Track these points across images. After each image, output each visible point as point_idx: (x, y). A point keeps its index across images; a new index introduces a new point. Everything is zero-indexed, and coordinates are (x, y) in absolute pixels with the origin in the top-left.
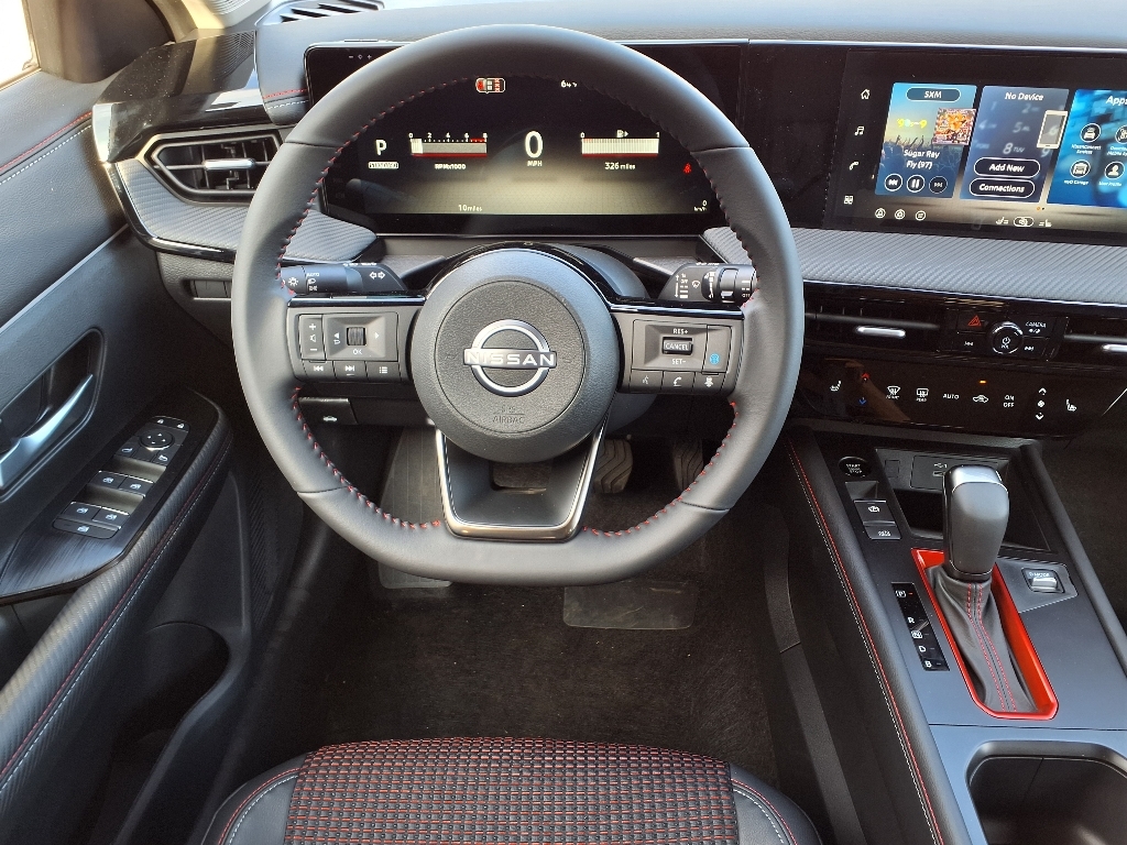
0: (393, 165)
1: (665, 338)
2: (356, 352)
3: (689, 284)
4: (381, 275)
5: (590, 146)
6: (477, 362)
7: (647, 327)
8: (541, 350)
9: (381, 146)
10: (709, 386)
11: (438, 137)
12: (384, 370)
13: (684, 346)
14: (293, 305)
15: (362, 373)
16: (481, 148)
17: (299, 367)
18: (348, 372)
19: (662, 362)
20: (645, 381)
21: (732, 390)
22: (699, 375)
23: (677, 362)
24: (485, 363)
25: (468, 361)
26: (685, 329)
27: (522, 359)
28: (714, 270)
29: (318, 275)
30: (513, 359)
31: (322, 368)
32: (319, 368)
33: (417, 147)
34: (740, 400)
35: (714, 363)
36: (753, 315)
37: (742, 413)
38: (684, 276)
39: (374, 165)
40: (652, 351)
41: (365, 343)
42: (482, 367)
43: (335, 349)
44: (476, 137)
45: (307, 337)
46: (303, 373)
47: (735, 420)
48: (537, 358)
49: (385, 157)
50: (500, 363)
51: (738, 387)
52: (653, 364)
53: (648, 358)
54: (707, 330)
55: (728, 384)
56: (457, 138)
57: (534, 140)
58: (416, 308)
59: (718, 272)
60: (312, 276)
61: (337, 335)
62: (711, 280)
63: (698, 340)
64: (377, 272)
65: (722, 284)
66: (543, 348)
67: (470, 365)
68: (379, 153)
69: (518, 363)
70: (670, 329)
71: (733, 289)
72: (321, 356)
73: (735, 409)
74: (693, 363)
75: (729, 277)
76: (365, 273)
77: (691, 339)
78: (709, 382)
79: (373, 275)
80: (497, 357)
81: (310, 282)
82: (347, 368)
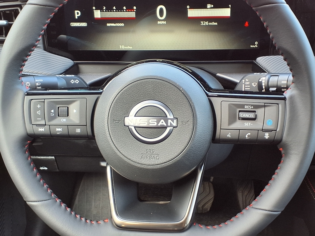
0: (84, 24)
1: (240, 111)
2: (63, 120)
3: (250, 84)
4: (77, 82)
5: (192, 13)
6: (132, 124)
7: (229, 105)
8: (169, 117)
9: (77, 14)
10: (267, 138)
11: (109, 9)
12: (78, 131)
13: (252, 115)
14: (28, 94)
15: (66, 132)
16: (132, 14)
17: (30, 129)
18: (58, 131)
19: (239, 124)
20: (229, 136)
21: (281, 140)
22: (260, 132)
23: (247, 124)
24: (137, 125)
25: (126, 124)
26: (252, 105)
27: (158, 122)
28: (265, 76)
29: (42, 80)
30: (153, 122)
31: (43, 130)
32: (41, 130)
33: (98, 14)
34: (285, 147)
35: (269, 125)
36: (291, 98)
37: (287, 154)
38: (247, 80)
39: (74, 24)
40: (232, 119)
41: (68, 116)
42: (135, 127)
43: (51, 119)
44: (130, 9)
45: (35, 112)
46: (33, 132)
47: (283, 159)
48: (166, 122)
49: (80, 20)
50: (145, 125)
51: (284, 139)
52: (234, 126)
53: (230, 123)
54: (265, 106)
55: (278, 137)
56: (120, 9)
57: (161, 10)
58: (97, 96)
59: (267, 77)
60: (39, 81)
61: (52, 111)
62: (263, 81)
63: (260, 112)
64: (75, 80)
65: (270, 83)
66: (170, 116)
67: (128, 126)
68: (77, 18)
69: (156, 124)
70: (243, 106)
71: (277, 87)
72: (43, 122)
73: (283, 152)
74: (257, 125)
75: (274, 80)
76: (68, 80)
77: (255, 112)
78: (267, 136)
79: (72, 82)
80: (143, 121)
81: (37, 84)
82: (57, 130)
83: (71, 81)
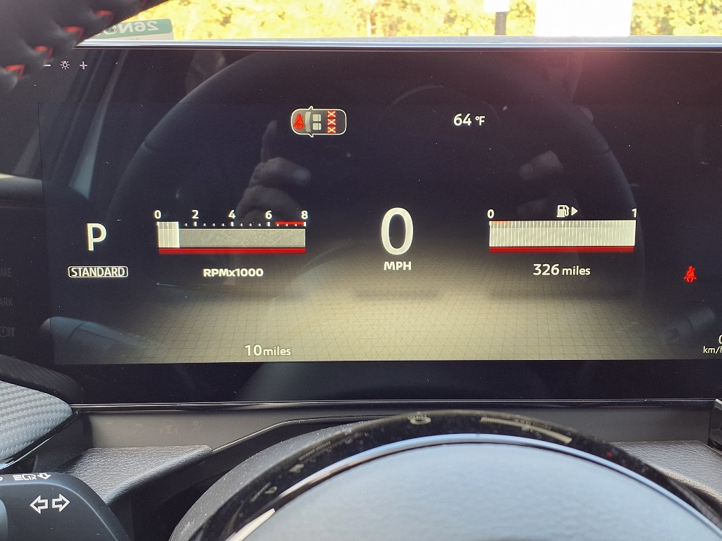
0: (117, 272)
4: (61, 503)
5: (504, 234)
9: (96, 234)
11: (214, 219)
16: (295, 238)
33: (170, 236)
39: (79, 271)
44: (285, 219)
49: (103, 256)
56: (251, 218)
57: (397, 223)
68: (91, 248)
76: (17, 503)
79: (39, 505)
83: (32, 505)
